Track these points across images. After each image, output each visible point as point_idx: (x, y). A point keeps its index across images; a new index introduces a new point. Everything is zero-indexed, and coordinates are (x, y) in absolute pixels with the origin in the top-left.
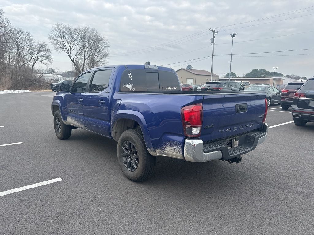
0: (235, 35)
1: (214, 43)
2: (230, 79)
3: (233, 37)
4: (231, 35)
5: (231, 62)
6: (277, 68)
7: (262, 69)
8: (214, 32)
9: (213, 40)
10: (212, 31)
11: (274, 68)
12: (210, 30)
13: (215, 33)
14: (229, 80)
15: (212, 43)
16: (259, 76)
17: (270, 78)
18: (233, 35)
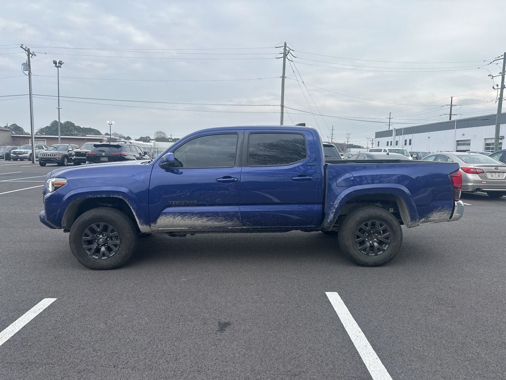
0: (60, 63)
1: (30, 72)
2: (61, 138)
3: (57, 67)
4: (55, 63)
5: (59, 109)
6: (113, 123)
7: (68, 122)
8: (28, 51)
9: (27, 66)
10: (25, 50)
11: (108, 122)
12: (21, 47)
13: (31, 55)
14: (59, 139)
15: (27, 72)
16: (65, 132)
17: (104, 138)
18: (58, 64)
